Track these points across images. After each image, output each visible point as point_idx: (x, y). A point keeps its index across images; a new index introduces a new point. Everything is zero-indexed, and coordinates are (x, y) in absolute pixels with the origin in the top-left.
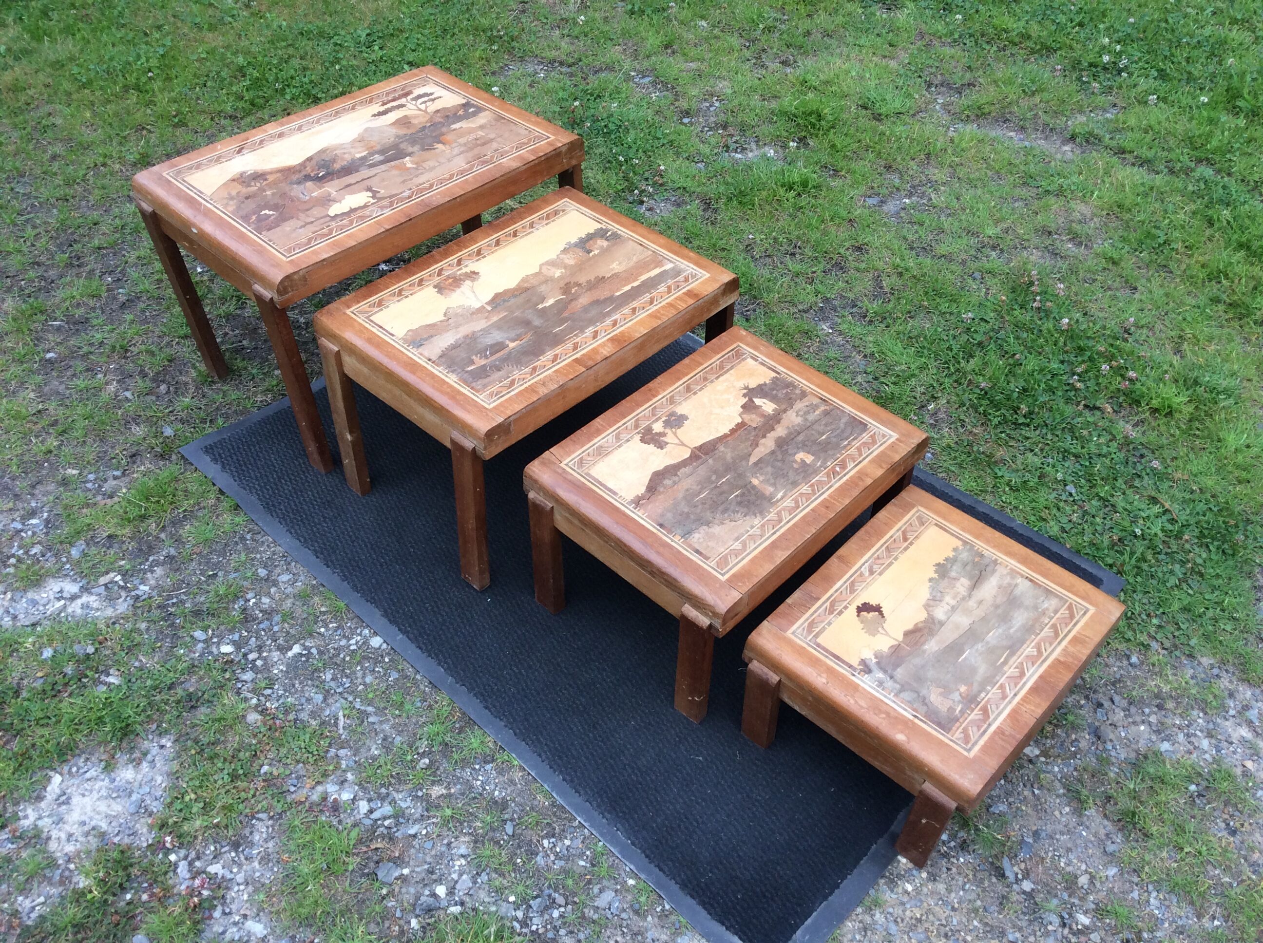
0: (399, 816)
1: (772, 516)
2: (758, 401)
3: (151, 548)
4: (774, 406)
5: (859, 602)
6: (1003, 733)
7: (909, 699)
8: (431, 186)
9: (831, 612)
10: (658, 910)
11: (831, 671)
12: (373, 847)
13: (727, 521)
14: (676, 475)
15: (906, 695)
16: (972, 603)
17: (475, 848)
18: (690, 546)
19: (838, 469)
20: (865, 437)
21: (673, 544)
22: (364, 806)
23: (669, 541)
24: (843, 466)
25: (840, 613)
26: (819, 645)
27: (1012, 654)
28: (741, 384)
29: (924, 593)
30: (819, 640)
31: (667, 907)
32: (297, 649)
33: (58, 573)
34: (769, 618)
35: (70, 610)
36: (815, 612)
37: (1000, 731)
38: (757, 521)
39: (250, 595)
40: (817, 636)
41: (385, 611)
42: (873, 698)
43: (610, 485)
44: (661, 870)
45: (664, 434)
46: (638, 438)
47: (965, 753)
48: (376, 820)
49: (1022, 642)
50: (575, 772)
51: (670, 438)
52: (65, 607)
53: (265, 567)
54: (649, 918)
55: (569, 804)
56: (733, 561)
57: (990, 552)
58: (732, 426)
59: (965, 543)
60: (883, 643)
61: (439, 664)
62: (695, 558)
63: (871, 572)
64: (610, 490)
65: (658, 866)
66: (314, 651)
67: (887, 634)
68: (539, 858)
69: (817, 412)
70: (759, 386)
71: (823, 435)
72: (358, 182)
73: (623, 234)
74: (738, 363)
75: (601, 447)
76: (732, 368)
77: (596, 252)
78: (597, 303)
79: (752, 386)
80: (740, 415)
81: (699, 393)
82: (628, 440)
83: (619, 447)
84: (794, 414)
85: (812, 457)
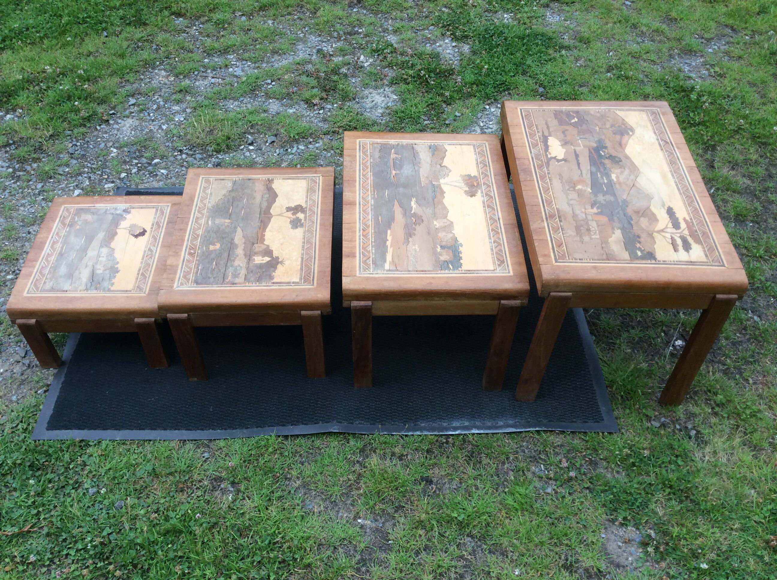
1: (205, 211)
2: (267, 259)
4: (256, 262)
5: (147, 234)
7: (100, 211)
8: (545, 183)
9: (157, 223)
13: (222, 197)
15: (102, 211)
16: (91, 264)
18: (229, 179)
19: (192, 251)
20: (191, 277)
21: (236, 176)
23: (240, 176)
24: (191, 254)
25: (153, 225)
26: (153, 207)
27: (60, 253)
28: (287, 263)
29: (117, 255)
30: (154, 209)
36: (165, 218)
38: (209, 205)
40: (157, 210)
43: (290, 181)
45: (294, 214)
46: (304, 205)
49: (57, 260)
51: (288, 214)
56: (204, 185)
57: (92, 294)
58: (266, 237)
60: (124, 224)
62: (222, 177)
63: (150, 250)
64: (287, 179)
67: (125, 229)
69: (230, 274)
70: (276, 268)
71: (216, 264)
72: (578, 161)
73: (443, 272)
74: (301, 275)
75: (315, 192)
76: (301, 269)
77: (439, 249)
78: (391, 220)
79: (279, 266)
80: (268, 246)
81: (301, 244)
82: (306, 202)
83: (307, 197)
84: (241, 265)
85: (211, 249)
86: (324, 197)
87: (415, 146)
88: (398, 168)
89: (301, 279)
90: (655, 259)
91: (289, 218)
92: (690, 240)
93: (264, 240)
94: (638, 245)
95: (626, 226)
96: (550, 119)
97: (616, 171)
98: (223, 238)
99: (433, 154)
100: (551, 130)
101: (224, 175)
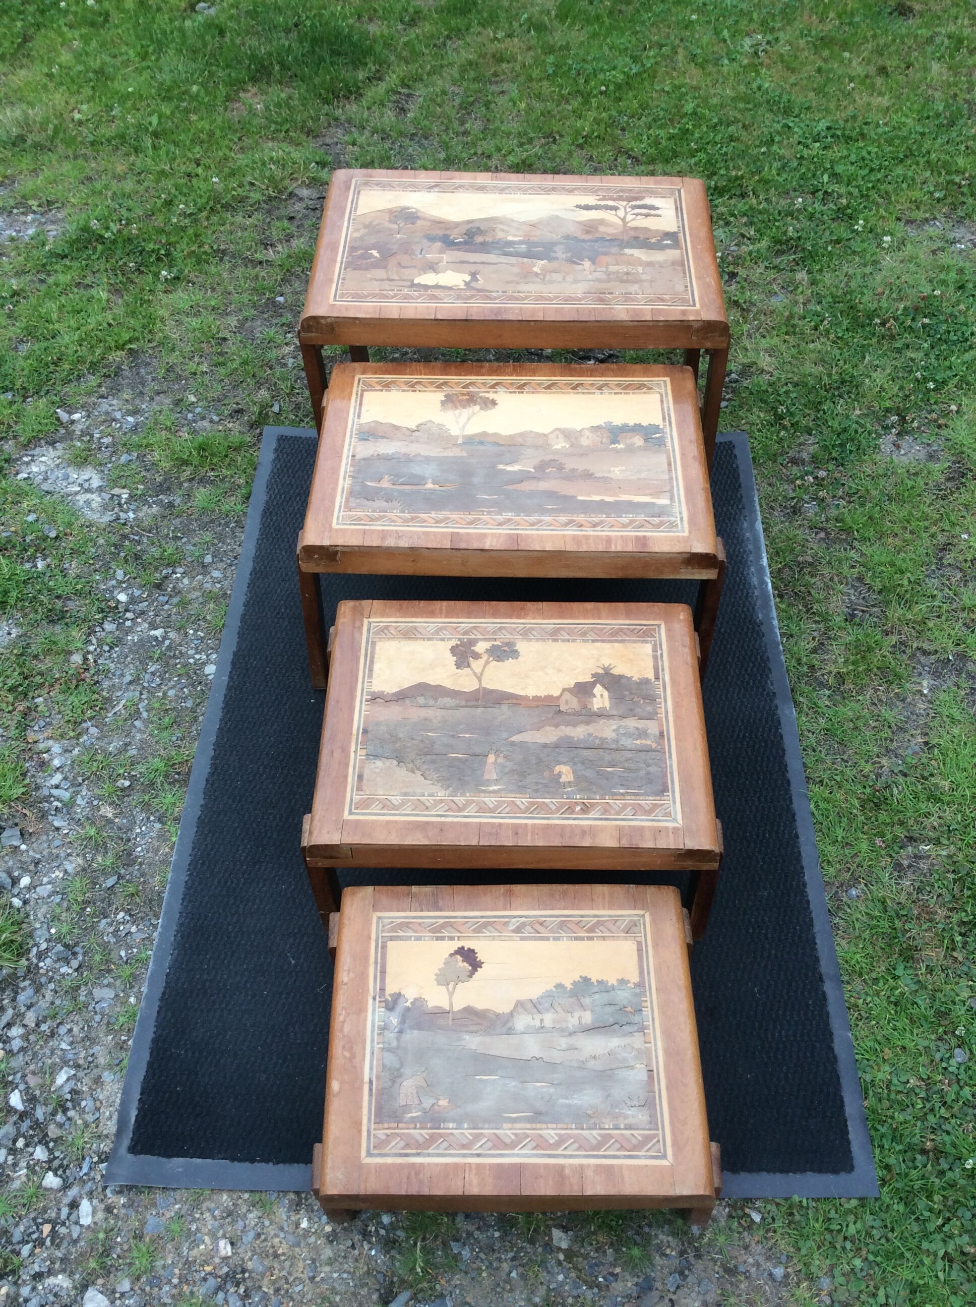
0: (69, 805)
1: (460, 800)
2: (598, 689)
3: (169, 489)
4: (607, 705)
5: (468, 944)
6: (417, 1173)
7: (388, 1064)
8: (526, 298)
9: (434, 931)
10: (123, 1038)
11: (363, 976)
12: (24, 811)
13: (419, 773)
14: (436, 699)
15: (390, 1059)
16: (564, 1042)
17: (77, 874)
18: (361, 768)
19: (578, 808)
20: (647, 802)
21: (352, 755)
22: (57, 778)
23: (353, 749)
24: (586, 809)
25: (438, 939)
26: (384, 947)
27: (531, 1120)
28: (606, 662)
29: (534, 992)
30: (390, 944)
31: (130, 1043)
32: (158, 633)
33: (99, 466)
34: (377, 888)
35: (78, 497)
36: (421, 917)
37: (417, 1169)
38: (441, 793)
39: (180, 570)
40: (392, 938)
41: (238, 651)
42: (361, 1034)
43: (377, 667)
44: (158, 1012)
45: (477, 656)
46: (453, 643)
47: (363, 1153)
48: (51, 796)
49: (556, 1120)
50: (200, 884)
51: (477, 665)
52: (77, 493)
53: (214, 557)
54: (110, 1037)
55: (169, 904)
56: (375, 808)
57: (652, 1015)
58: (542, 693)
59: (641, 985)
60: (437, 998)
61: (221, 720)
62: (351, 780)
63: (518, 930)
64: (371, 670)
65: (160, 1007)
66: (167, 642)
67: (451, 994)
68: (104, 921)
69: (638, 742)
70: (621, 677)
71: (613, 766)
72: (475, 263)
73: (669, 444)
74: (635, 642)
75: (415, 628)
76: (622, 641)
77: (620, 446)
78: (551, 495)
79: (615, 672)
80: (564, 690)
81: (560, 643)
82: (443, 640)
83: (429, 639)
84: (614, 727)
85: (572, 779)
86: (432, 614)
87: (358, 457)
88: (419, 480)
89: (646, 642)
90: (676, 233)
91: (487, 663)
92: (638, 203)
93: (549, 698)
94: (653, 240)
95: (616, 244)
96: (369, 276)
97: (500, 235)
98: (540, 761)
99: (383, 437)
100: (396, 277)
101: (346, 777)
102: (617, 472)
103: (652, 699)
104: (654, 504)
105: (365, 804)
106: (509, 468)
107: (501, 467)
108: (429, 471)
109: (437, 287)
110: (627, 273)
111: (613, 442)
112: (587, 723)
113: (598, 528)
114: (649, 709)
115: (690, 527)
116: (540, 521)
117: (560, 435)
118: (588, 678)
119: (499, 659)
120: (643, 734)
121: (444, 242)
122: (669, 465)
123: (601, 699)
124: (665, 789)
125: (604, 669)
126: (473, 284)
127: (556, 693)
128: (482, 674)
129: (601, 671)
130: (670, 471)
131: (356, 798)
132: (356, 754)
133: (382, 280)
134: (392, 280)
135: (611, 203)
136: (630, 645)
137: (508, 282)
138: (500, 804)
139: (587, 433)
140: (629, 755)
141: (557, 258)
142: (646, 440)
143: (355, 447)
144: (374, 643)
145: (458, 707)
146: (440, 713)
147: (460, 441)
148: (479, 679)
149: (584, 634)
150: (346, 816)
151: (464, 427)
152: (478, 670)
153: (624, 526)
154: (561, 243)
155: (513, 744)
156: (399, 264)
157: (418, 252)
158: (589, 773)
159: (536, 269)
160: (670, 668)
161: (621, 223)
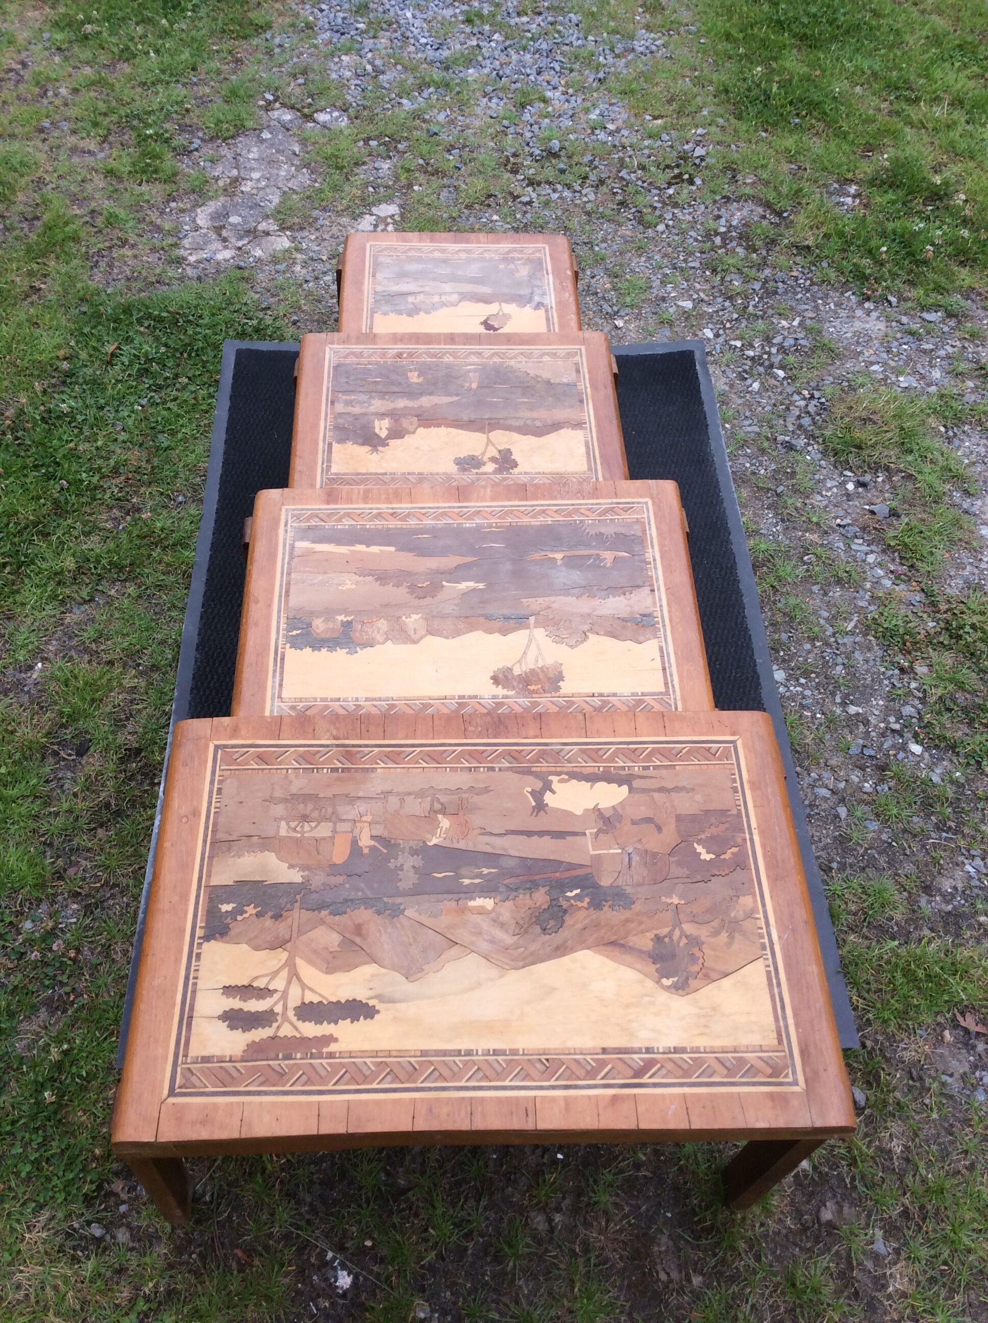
1: (496, 359)
2: (383, 434)
4: (377, 423)
7: (538, 281)
11: (561, 317)
13: (531, 375)
14: (525, 424)
15: (537, 283)
16: (427, 289)
20: (350, 360)
21: (588, 386)
22: (870, 560)
23: (589, 390)
24: (399, 355)
27: (449, 259)
28: (375, 456)
29: (444, 310)
32: (852, 710)
38: (512, 363)
42: (558, 293)
43: (583, 450)
45: (493, 459)
46: (516, 471)
47: (546, 248)
48: (868, 546)
49: (434, 259)
51: (492, 452)
56: (562, 353)
57: (368, 299)
58: (434, 430)
59: (372, 313)
60: (510, 308)
62: (585, 370)
64: (587, 447)
66: (838, 700)
67: (500, 310)
69: (354, 397)
70: (363, 444)
71: (375, 382)
74: (346, 474)
76: (359, 474)
77: (341, 618)
78: (422, 551)
79: (367, 449)
80: (414, 433)
81: (417, 471)
82: (526, 473)
83: (539, 473)
84: (373, 407)
85: (410, 374)
87: (646, 590)
88: (571, 562)
89: (335, 474)
90: (207, 938)
91: (483, 454)
92: (260, 1034)
93: (427, 427)
94: (251, 910)
95: (314, 896)
96: (698, 797)
97: (506, 911)
98: (435, 384)
99: (624, 620)
100: (656, 795)
101: (589, 372)
102: (349, 583)
103: (337, 428)
104: (314, 542)
105: (569, 355)
106: (471, 584)
107: (481, 586)
108: (564, 576)
109: (592, 778)
110: (305, 818)
111: (349, 623)
112: (394, 409)
113: (375, 511)
114: (341, 421)
115: (279, 515)
116: (436, 518)
117: (412, 633)
118: (392, 442)
119: (473, 458)
120: (348, 403)
121: (596, 886)
122: (287, 592)
123: (382, 427)
124: (336, 368)
125: (377, 451)
126: (539, 785)
127: (421, 430)
128: (487, 445)
129: (380, 448)
130: (288, 584)
131: (578, 358)
132: (585, 384)
133: (677, 789)
134: (661, 790)
135: (310, 1029)
136: (351, 471)
137: (486, 790)
138: (466, 357)
139: (379, 638)
140: (361, 389)
141: (414, 852)
142: (309, 625)
143: (654, 603)
144: (590, 469)
145: (506, 419)
146: (521, 414)
147: (532, 619)
148: (489, 440)
149: (393, 480)
150: (583, 348)
151: (530, 641)
152: (490, 448)
153: (348, 515)
154: (404, 894)
155: (457, 395)
156: (659, 829)
157: (636, 858)
158: (394, 377)
159: (445, 823)
160: (317, 453)
161: (299, 962)
